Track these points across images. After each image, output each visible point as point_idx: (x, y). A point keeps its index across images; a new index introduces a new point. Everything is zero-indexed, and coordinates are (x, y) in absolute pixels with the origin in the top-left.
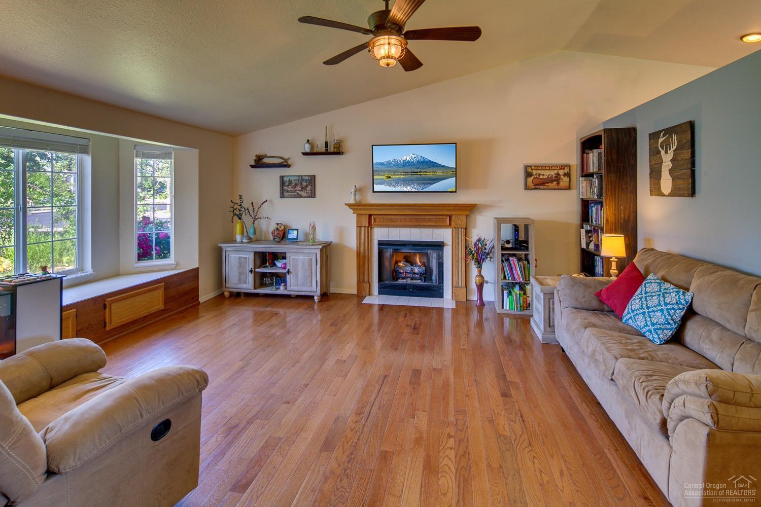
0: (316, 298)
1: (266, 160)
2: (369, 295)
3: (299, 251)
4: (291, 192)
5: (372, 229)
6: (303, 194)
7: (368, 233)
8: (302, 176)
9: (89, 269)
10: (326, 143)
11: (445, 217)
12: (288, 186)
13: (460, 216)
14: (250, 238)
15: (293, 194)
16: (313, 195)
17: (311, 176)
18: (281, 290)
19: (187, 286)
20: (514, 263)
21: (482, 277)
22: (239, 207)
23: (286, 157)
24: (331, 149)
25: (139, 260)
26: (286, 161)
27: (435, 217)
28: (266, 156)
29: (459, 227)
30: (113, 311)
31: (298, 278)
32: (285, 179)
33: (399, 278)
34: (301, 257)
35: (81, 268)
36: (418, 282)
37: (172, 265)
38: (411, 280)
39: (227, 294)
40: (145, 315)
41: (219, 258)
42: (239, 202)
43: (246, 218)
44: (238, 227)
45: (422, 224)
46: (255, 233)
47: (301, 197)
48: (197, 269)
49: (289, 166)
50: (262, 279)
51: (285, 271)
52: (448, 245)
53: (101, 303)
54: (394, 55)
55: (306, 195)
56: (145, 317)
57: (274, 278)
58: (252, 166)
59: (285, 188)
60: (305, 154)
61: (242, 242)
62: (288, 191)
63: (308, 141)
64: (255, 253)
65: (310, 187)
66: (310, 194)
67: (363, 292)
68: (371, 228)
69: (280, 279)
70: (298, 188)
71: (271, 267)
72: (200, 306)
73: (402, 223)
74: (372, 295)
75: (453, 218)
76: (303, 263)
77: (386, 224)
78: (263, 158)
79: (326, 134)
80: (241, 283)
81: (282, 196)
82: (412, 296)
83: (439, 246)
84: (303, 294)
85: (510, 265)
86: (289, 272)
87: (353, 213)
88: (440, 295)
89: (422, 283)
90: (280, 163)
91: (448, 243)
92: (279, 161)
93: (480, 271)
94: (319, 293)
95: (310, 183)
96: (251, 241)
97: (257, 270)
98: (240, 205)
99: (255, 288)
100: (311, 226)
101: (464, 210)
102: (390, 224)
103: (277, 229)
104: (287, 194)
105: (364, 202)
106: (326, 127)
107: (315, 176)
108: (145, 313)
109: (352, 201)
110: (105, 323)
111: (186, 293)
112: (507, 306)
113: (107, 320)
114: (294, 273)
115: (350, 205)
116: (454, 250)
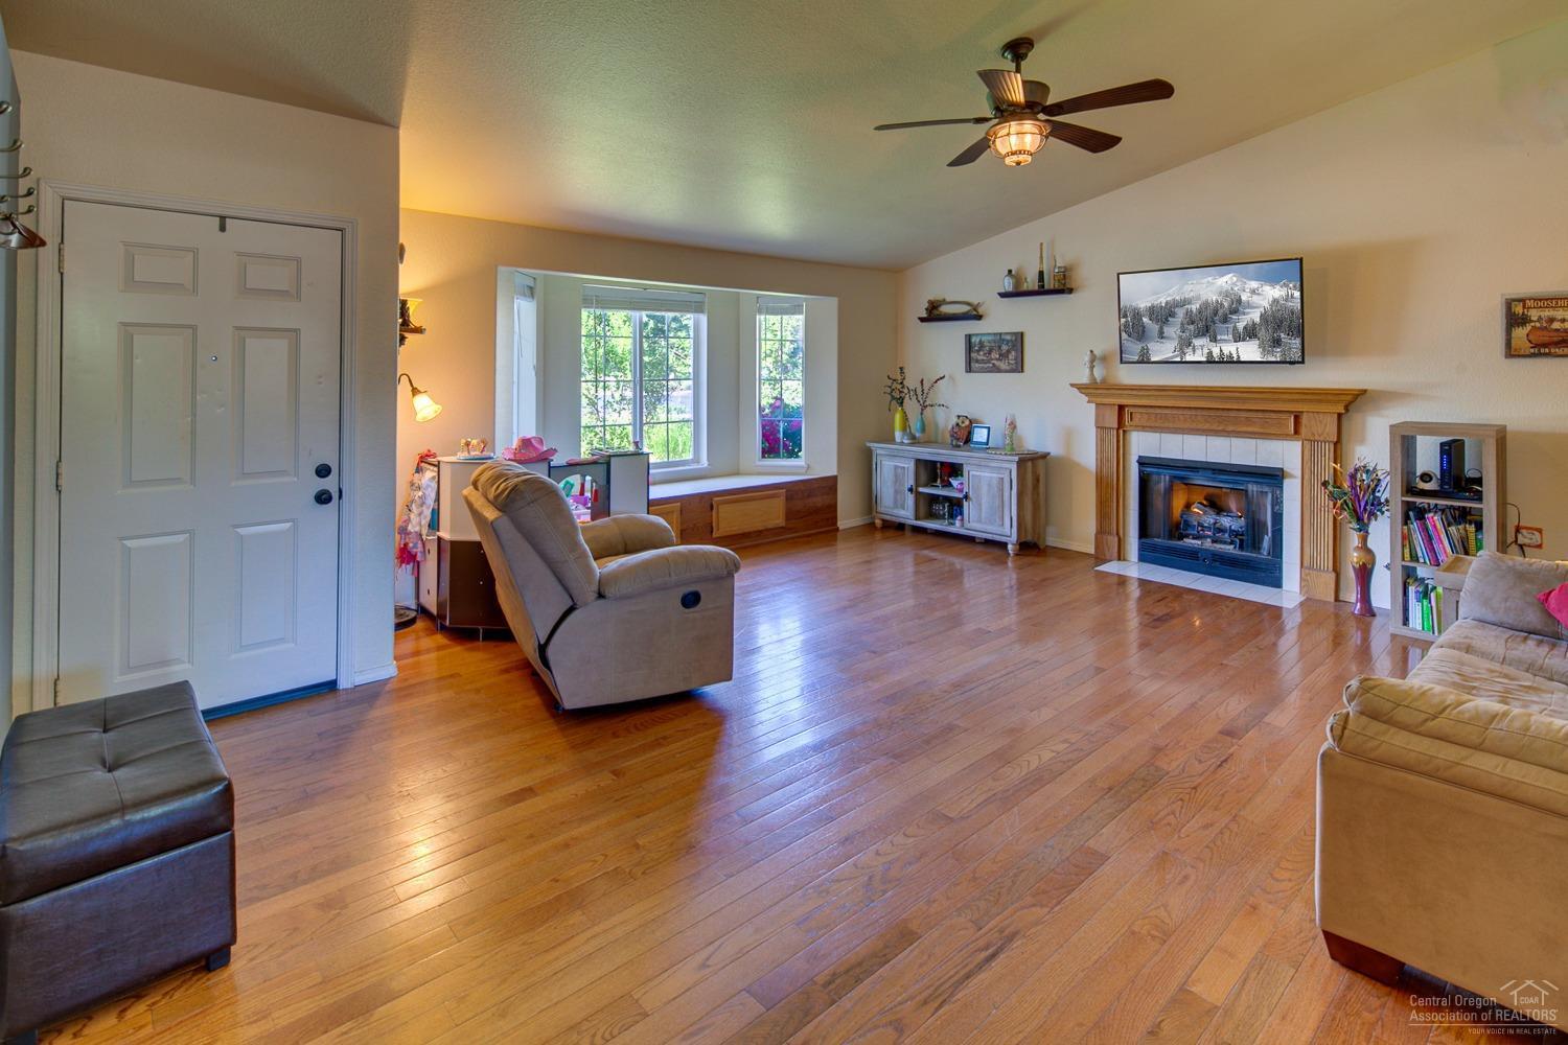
0: (1010, 547)
1: (945, 309)
2: (1119, 559)
3: (983, 463)
4: (983, 361)
5: (1127, 434)
6: (1003, 365)
7: (1118, 441)
8: (1001, 334)
9: (704, 462)
10: (1041, 273)
11: (1284, 416)
12: (978, 351)
13: (1321, 416)
14: (913, 437)
15: (986, 366)
16: (1019, 367)
17: (1015, 333)
18: (956, 527)
19: (819, 501)
20: (1435, 526)
21: (1369, 552)
22: (899, 387)
23: (975, 302)
24: (1049, 284)
25: (763, 457)
26: (975, 310)
27: (1260, 415)
28: (944, 302)
29: (1317, 438)
30: (720, 515)
31: (981, 509)
32: (973, 340)
33: (1187, 536)
34: (986, 474)
35: (696, 460)
36: (1229, 548)
37: (802, 467)
38: (1213, 542)
39: (878, 523)
40: (761, 528)
41: (867, 465)
42: (899, 378)
43: (911, 405)
44: (898, 418)
45: (1230, 428)
46: (923, 430)
47: (999, 370)
48: (835, 478)
49: (979, 317)
50: (929, 505)
51: (961, 496)
52: (1291, 476)
53: (708, 501)
54: (1028, 149)
55: (1008, 368)
56: (760, 532)
57: (946, 505)
58: (922, 320)
59: (973, 355)
60: (1003, 295)
61: (902, 443)
62: (977, 361)
63: (1010, 271)
64: (918, 462)
65: (1013, 353)
66: (1014, 367)
67: (1107, 553)
68: (1124, 431)
69: (955, 507)
70: (995, 355)
71: (943, 486)
72: (839, 534)
73: (1187, 425)
74: (1124, 560)
75: (1304, 420)
76: (989, 485)
77: (1152, 425)
78: (940, 306)
79: (1041, 257)
80: (897, 507)
81: (969, 369)
82: (1209, 574)
83: (1273, 477)
84: (989, 537)
85: (1425, 529)
86: (966, 497)
87: (1089, 402)
88: (1276, 582)
89: (1238, 552)
90: (963, 314)
91: (1292, 472)
92: (964, 309)
93: (1364, 540)
94: (1014, 538)
95: (1014, 346)
96: (914, 441)
97: (921, 490)
98: (901, 383)
99: (917, 518)
100: (1008, 422)
101: (1329, 402)
102: (1162, 425)
103: (958, 424)
104: (977, 365)
105: (1112, 381)
106: (1042, 244)
107: (1022, 334)
108: (759, 526)
109: (1085, 380)
110: (712, 528)
111: (816, 511)
112: (1416, 620)
113: (714, 525)
114: (974, 500)
115: (1081, 388)
116: (1307, 490)
